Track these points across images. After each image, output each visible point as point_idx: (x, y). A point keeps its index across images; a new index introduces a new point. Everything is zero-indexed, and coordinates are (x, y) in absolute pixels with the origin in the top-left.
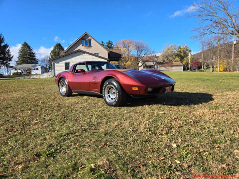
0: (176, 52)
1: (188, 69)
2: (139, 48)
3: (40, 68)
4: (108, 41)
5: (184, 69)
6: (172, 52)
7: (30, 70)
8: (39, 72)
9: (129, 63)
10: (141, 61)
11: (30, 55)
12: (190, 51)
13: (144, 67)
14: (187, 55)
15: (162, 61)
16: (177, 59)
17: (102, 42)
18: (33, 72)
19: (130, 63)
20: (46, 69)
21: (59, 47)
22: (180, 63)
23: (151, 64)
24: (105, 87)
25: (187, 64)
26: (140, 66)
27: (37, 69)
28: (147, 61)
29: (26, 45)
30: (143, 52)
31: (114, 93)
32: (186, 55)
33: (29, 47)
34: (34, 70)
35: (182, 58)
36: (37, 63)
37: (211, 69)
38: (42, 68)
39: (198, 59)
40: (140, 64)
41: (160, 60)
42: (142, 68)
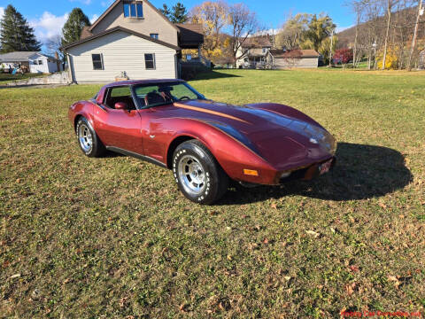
0: (308, 29)
1: (327, 63)
2: (237, 21)
3: (45, 60)
4: (175, 5)
5: (321, 64)
6: (300, 28)
7: (27, 63)
8: (45, 68)
9: (218, 50)
10: (240, 48)
11: (24, 34)
12: (334, 26)
13: (245, 60)
14: (327, 35)
15: (280, 48)
16: (309, 42)
17: (165, 7)
18: (34, 69)
19: (220, 51)
20: (58, 62)
21: (79, 15)
22: (313, 52)
23: (260, 52)
24: (179, 158)
25: (326, 53)
26: (239, 58)
27: (40, 63)
28: (253, 47)
29: (11, 11)
30: (246, 29)
31: (200, 172)
32: (325, 34)
33: (19, 16)
34: (35, 63)
35: (317, 41)
36: (37, 49)
37: (369, 64)
38: (49, 61)
39: (347, 42)
40: (239, 54)
41: (277, 45)
42: (242, 60)
